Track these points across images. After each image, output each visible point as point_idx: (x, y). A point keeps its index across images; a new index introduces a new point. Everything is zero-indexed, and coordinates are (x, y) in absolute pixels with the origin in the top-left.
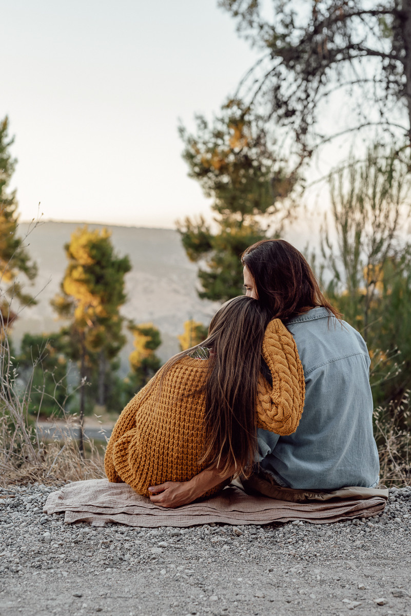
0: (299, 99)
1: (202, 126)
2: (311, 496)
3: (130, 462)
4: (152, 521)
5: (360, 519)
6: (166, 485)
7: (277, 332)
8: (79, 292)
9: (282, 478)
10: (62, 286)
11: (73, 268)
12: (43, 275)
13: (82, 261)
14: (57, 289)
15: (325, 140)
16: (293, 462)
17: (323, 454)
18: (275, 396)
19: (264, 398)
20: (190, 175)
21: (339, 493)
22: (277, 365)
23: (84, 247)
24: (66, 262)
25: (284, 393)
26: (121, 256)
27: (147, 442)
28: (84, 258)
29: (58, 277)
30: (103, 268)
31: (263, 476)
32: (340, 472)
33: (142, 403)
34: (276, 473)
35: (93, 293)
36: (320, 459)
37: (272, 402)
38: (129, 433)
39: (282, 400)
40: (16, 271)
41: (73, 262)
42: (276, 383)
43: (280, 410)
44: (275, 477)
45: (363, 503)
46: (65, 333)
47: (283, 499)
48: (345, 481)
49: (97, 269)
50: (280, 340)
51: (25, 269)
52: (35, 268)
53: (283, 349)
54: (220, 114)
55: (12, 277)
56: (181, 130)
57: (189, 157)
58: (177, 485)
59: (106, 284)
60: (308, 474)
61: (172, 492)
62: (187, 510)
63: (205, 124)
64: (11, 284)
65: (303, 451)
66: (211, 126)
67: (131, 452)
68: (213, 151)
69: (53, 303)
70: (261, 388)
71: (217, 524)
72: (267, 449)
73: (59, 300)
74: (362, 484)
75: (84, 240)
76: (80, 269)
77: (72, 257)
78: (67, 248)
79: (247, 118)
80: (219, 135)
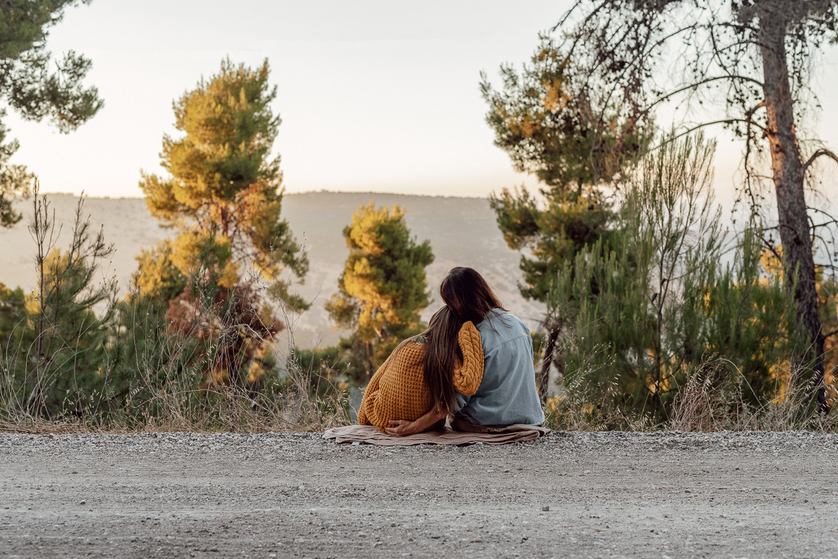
0: (628, 47)
1: (511, 82)
2: (491, 430)
3: (375, 412)
4: (389, 443)
5: (521, 442)
6: (400, 422)
7: (469, 330)
8: (363, 292)
9: (474, 419)
10: (342, 282)
11: (355, 259)
12: (316, 268)
13: (367, 251)
14: (336, 288)
15: (662, 97)
16: (480, 407)
17: (499, 401)
18: (463, 371)
19: (457, 371)
20: (497, 143)
21: (509, 428)
22: (467, 351)
23: (370, 231)
24: (346, 252)
25: (469, 369)
26: (419, 243)
27: (385, 396)
28: (369, 246)
29: (337, 271)
30: (394, 258)
31: (463, 419)
32: (510, 413)
33: (382, 374)
34: (470, 416)
35: (382, 292)
36: (497, 404)
37: (461, 375)
38: (375, 393)
39: (467, 373)
40: (280, 265)
41: (355, 252)
42: (465, 363)
43: (465, 380)
44: (469, 418)
45: (523, 433)
46: (345, 346)
47: (474, 432)
48: (515, 419)
49: (388, 260)
50: (470, 335)
51: (292, 263)
52: (305, 261)
53: (472, 342)
54: (532, 67)
55: (275, 273)
56: (485, 88)
57: (496, 120)
58: (407, 423)
59: (399, 280)
60: (490, 415)
61: (403, 427)
62: (411, 437)
63: (514, 80)
64: (273, 282)
65: (485, 399)
66: (521, 82)
67: (375, 404)
68: (524, 112)
69: (329, 307)
70: (456, 366)
71: (429, 444)
72: (463, 402)
73: (338, 302)
74: (527, 422)
75: (368, 223)
76: (364, 261)
77: (354, 244)
78: (347, 232)
79: (566, 72)
80: (531, 93)
